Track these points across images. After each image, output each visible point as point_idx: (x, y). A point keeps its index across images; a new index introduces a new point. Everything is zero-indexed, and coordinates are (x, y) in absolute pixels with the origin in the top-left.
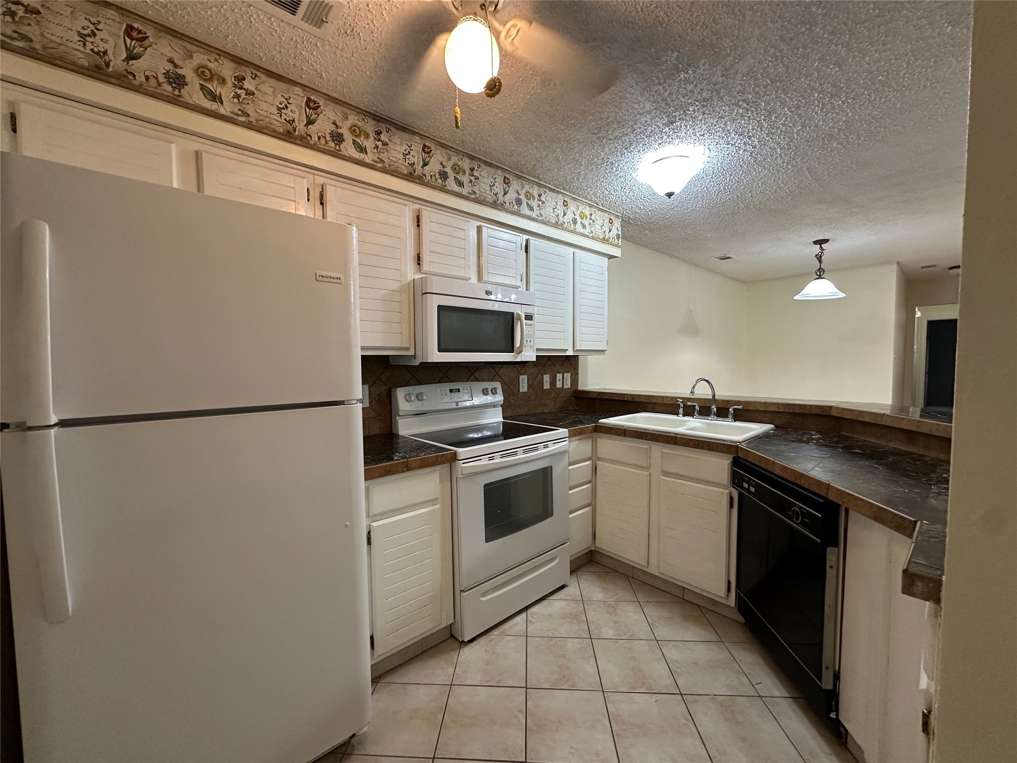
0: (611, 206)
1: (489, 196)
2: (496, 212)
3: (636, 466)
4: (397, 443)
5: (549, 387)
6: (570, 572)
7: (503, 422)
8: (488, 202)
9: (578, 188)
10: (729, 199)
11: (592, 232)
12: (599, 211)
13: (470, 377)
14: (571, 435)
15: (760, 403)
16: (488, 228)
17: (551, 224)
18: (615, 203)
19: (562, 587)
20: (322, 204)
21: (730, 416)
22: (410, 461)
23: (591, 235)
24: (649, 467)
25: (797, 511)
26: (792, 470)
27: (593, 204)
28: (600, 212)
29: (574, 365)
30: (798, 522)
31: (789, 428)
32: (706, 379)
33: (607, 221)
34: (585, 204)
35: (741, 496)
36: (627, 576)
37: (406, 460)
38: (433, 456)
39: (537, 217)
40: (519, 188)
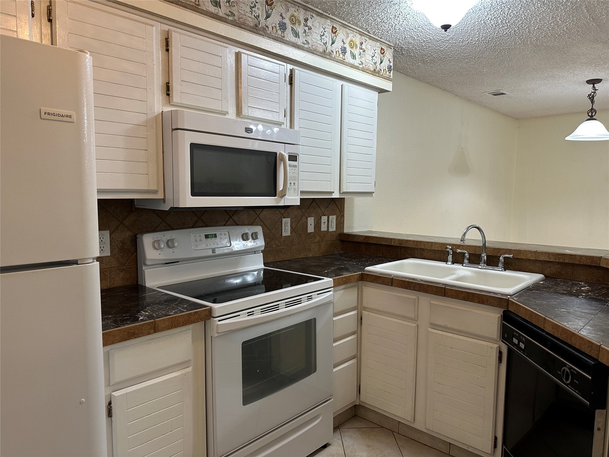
0: (383, 34)
1: (249, 19)
2: (258, 37)
3: (404, 318)
4: (144, 298)
5: (313, 231)
6: (333, 429)
7: (265, 270)
8: (248, 26)
9: (348, 13)
10: (507, 33)
11: (362, 63)
12: (370, 39)
13: (228, 221)
14: (336, 284)
15: (531, 252)
16: (248, 55)
17: (318, 53)
18: (388, 32)
19: (325, 447)
20: (50, 20)
21: (500, 265)
22: (158, 321)
23: (361, 66)
24: (417, 319)
25: (567, 371)
26: (563, 328)
27: (363, 32)
28: (371, 41)
29: (339, 207)
30: (568, 382)
31: (559, 279)
32: (477, 226)
33: (378, 51)
34: (356, 31)
35: (510, 351)
36: (392, 431)
37: (153, 320)
38: (185, 315)
39: (303, 45)
40: (283, 11)
